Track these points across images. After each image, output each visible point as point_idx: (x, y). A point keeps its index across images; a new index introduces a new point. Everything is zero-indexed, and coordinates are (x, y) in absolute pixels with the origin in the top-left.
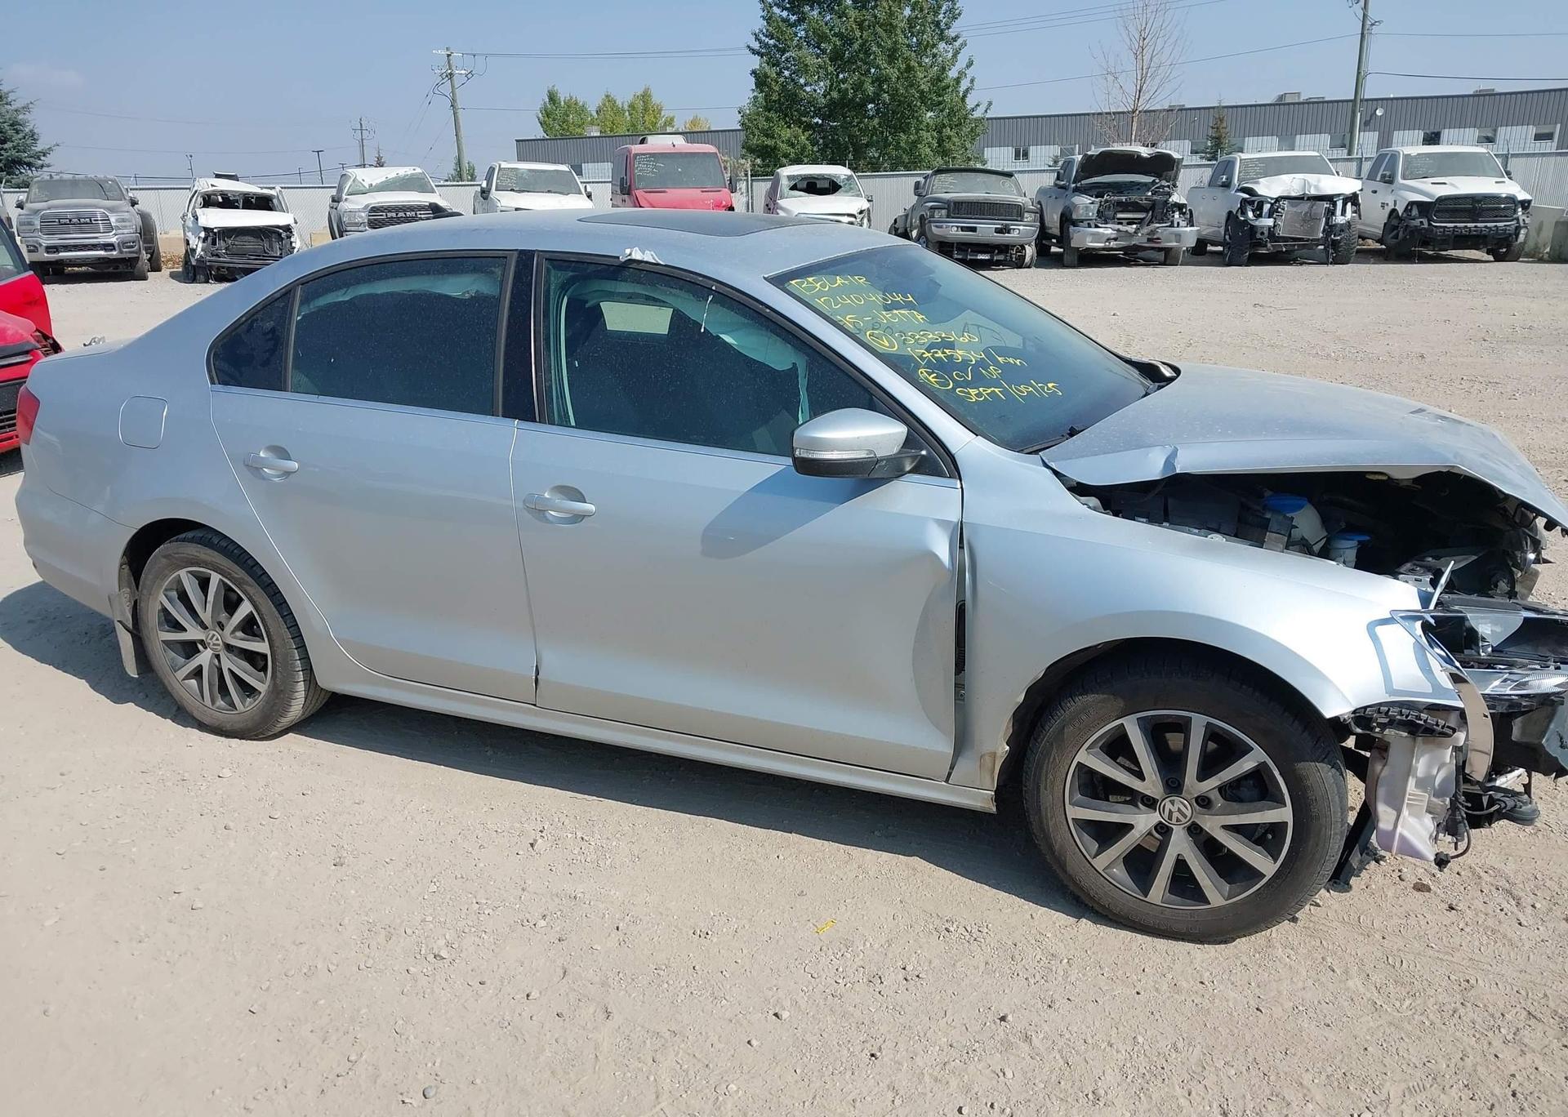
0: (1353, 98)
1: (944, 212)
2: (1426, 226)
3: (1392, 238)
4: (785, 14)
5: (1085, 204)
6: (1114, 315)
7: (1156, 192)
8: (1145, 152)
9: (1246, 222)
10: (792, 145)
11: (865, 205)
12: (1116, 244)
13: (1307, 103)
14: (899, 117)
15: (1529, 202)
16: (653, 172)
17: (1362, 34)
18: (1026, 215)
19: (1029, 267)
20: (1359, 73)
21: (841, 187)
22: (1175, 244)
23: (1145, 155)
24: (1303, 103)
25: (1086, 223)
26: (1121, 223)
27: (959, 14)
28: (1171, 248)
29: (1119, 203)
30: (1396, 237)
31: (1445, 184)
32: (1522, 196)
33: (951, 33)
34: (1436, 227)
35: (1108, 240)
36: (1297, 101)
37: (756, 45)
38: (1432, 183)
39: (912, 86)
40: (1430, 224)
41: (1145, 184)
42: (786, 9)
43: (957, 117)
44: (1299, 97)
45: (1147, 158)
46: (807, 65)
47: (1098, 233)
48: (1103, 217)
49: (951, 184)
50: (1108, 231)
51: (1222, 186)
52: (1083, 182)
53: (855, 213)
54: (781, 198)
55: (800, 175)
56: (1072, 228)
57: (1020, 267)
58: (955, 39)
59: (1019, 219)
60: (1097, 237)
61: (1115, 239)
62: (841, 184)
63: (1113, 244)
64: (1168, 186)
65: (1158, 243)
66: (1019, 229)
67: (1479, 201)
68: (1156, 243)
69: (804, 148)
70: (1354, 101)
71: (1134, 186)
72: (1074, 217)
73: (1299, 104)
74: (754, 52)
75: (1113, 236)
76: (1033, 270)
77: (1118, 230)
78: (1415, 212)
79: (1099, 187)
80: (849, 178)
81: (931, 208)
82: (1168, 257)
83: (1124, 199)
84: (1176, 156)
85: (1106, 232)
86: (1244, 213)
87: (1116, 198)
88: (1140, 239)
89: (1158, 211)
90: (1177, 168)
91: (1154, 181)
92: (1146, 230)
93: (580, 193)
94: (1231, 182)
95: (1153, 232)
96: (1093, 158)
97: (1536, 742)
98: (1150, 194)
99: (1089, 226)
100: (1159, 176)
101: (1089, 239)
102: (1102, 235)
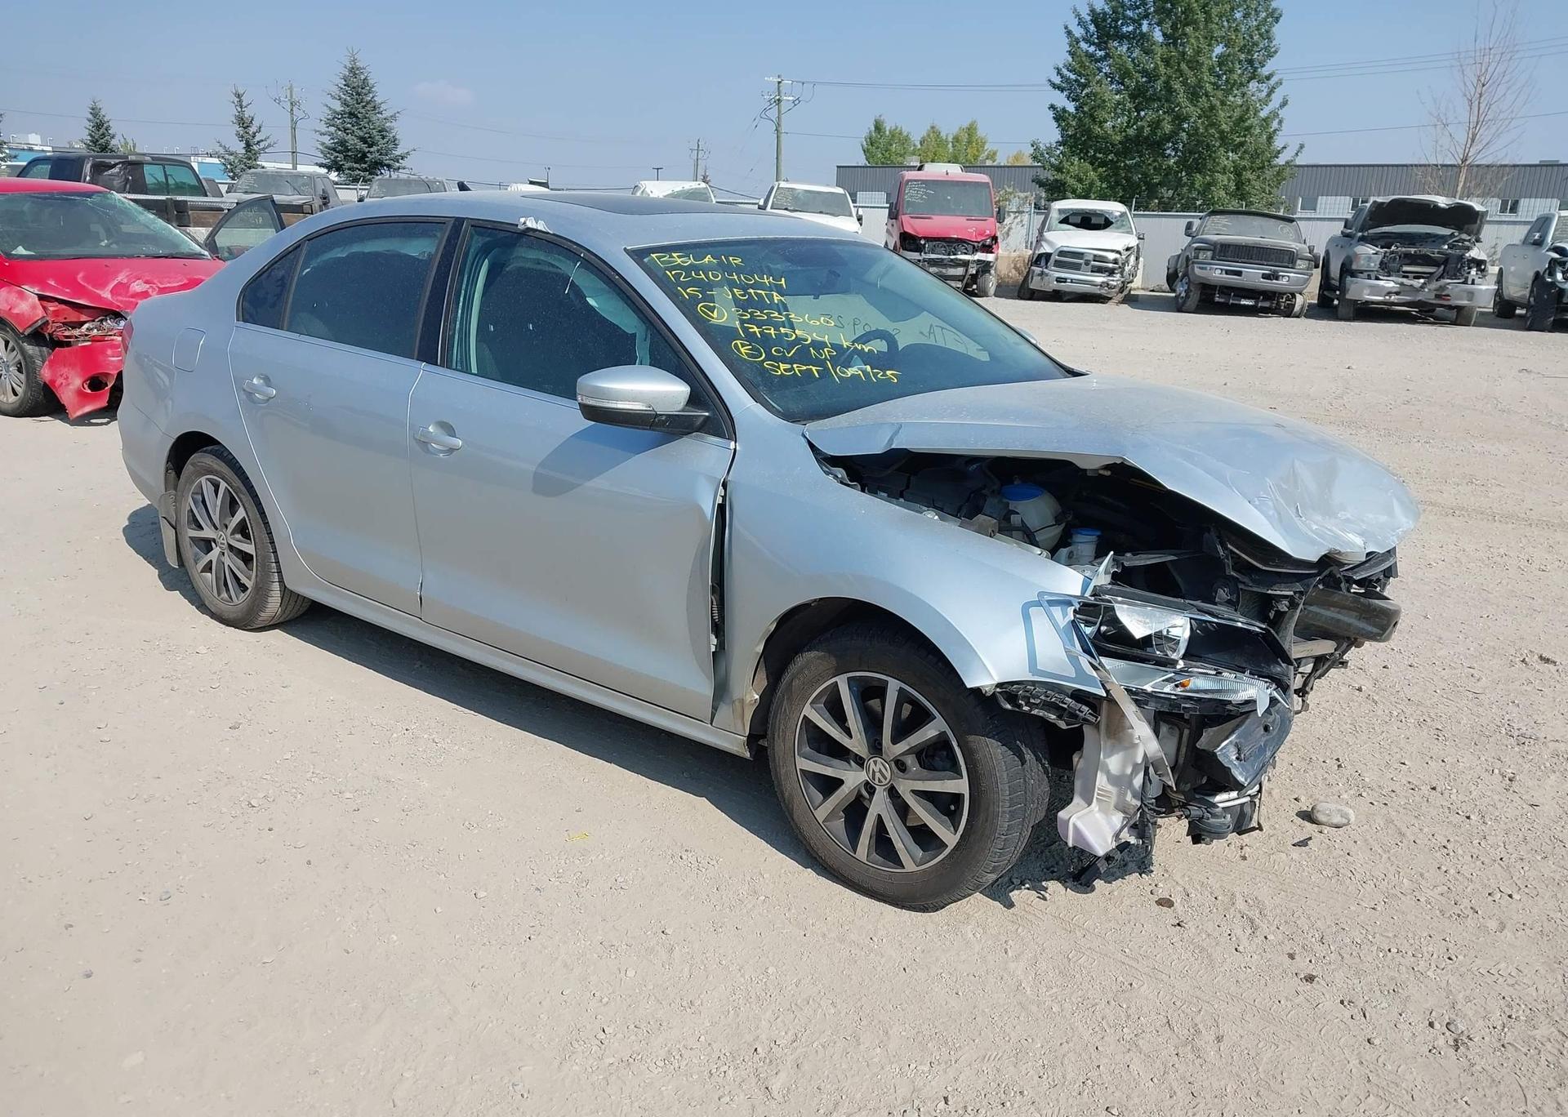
1: (1209, 254)
4: (1092, 49)
5: (1367, 253)
6: (1349, 368)
7: (1454, 246)
8: (1442, 201)
9: (1553, 284)
10: (1080, 180)
11: (1132, 241)
12: (1398, 299)
14: (1197, 159)
16: (921, 198)
18: (1299, 262)
19: (1298, 317)
21: (1112, 223)
22: (1467, 302)
23: (1442, 205)
25: (1366, 274)
26: (1407, 277)
27: (1276, 52)
28: (1464, 307)
29: (1407, 255)
33: (1265, 71)
35: (1389, 293)
37: (1057, 80)
39: (1212, 125)
41: (1441, 237)
42: (1094, 44)
43: (1261, 159)
45: (1443, 209)
46: (1104, 101)
47: (1378, 286)
48: (1386, 268)
49: (1224, 226)
50: (1389, 284)
51: (1532, 244)
52: (1370, 231)
53: (1120, 248)
54: (1049, 230)
55: (1072, 210)
56: (1349, 279)
57: (1289, 316)
58: (1268, 78)
59: (1290, 265)
60: (1376, 290)
61: (1397, 293)
62: (1113, 221)
63: (1394, 298)
64: (1469, 241)
65: (1448, 300)
66: (1288, 276)
68: (1444, 299)
69: (1092, 184)
71: (1427, 238)
72: (1354, 267)
74: (1054, 86)
75: (1394, 290)
76: (1303, 321)
77: (1402, 284)
79: (1389, 237)
80: (1123, 215)
81: (1196, 249)
82: (1460, 317)
83: (1413, 250)
84: (1478, 208)
85: (1387, 285)
86: (1552, 274)
87: (1404, 249)
88: (1427, 295)
89: (1451, 266)
90: (1481, 221)
91: (1453, 233)
92: (1434, 285)
93: (851, 215)
94: (1544, 242)
95: (1443, 288)
96: (1385, 206)
97: (1211, 750)
98: (1446, 247)
99: (1369, 277)
100: (1460, 229)
101: (1366, 291)
102: (1383, 288)
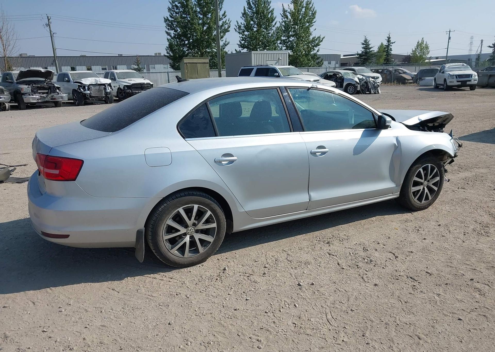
0: (53, 56)
2: (131, 92)
3: (121, 95)
5: (25, 88)
7: (47, 83)
9: (81, 92)
12: (41, 101)
13: (29, 57)
15: (153, 85)
17: (51, 36)
18: (5, 92)
19: (8, 110)
20: (53, 48)
22: (61, 100)
24: (28, 57)
25: (28, 94)
26: (40, 94)
28: (59, 101)
29: (38, 87)
30: (122, 95)
31: (131, 80)
32: (151, 83)
34: (134, 92)
35: (38, 99)
36: (26, 56)
38: (128, 80)
40: (132, 91)
41: (42, 81)
44: (27, 55)
45: (43, 72)
47: (34, 97)
48: (34, 92)
50: (37, 96)
51: (67, 82)
52: (20, 80)
56: (23, 96)
57: (5, 110)
59: (3, 93)
60: (34, 99)
61: (40, 99)
63: (40, 101)
66: (4, 97)
67: (142, 85)
68: (55, 100)
70: (54, 57)
72: (22, 92)
73: (27, 57)
75: (39, 98)
76: (10, 111)
77: (41, 96)
78: (126, 88)
79: (28, 82)
82: (57, 104)
83: (39, 85)
84: (52, 71)
85: (37, 97)
86: (80, 90)
87: (36, 85)
88: (48, 99)
89: (52, 89)
90: (52, 75)
91: (45, 80)
92: (50, 96)
94: (70, 80)
95: (52, 96)
96: (23, 72)
98: (45, 84)
99: (30, 95)
100: (46, 78)
101: (31, 99)
102: (35, 98)
